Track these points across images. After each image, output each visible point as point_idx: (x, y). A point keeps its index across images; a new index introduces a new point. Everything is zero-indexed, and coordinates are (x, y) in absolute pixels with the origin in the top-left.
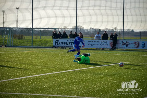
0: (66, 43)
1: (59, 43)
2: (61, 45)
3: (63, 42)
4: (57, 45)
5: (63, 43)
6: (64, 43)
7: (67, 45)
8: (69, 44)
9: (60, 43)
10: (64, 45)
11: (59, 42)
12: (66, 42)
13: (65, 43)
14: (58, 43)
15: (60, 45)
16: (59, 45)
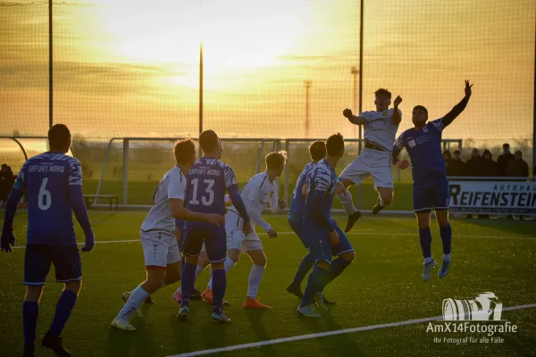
0: (490, 196)
1: (463, 198)
2: (472, 206)
3: (477, 194)
4: (455, 202)
5: (476, 198)
6: (481, 196)
7: (496, 203)
8: (501, 201)
9: (468, 196)
10: (483, 203)
11: (464, 193)
12: (489, 193)
13: (485, 198)
14: (459, 197)
15: (467, 206)
16: (462, 203)
